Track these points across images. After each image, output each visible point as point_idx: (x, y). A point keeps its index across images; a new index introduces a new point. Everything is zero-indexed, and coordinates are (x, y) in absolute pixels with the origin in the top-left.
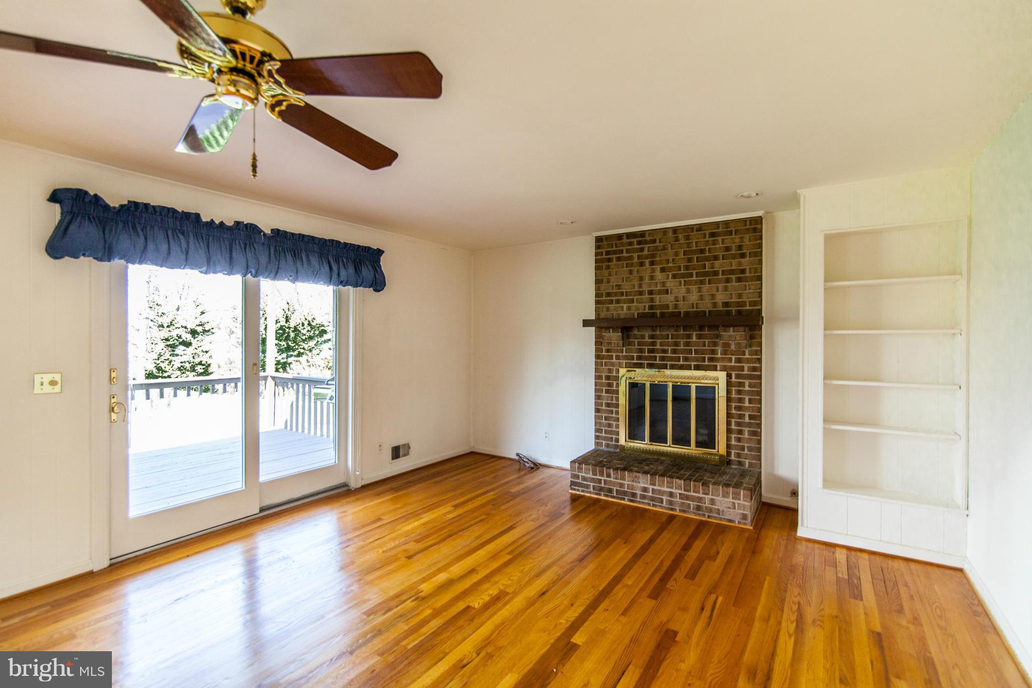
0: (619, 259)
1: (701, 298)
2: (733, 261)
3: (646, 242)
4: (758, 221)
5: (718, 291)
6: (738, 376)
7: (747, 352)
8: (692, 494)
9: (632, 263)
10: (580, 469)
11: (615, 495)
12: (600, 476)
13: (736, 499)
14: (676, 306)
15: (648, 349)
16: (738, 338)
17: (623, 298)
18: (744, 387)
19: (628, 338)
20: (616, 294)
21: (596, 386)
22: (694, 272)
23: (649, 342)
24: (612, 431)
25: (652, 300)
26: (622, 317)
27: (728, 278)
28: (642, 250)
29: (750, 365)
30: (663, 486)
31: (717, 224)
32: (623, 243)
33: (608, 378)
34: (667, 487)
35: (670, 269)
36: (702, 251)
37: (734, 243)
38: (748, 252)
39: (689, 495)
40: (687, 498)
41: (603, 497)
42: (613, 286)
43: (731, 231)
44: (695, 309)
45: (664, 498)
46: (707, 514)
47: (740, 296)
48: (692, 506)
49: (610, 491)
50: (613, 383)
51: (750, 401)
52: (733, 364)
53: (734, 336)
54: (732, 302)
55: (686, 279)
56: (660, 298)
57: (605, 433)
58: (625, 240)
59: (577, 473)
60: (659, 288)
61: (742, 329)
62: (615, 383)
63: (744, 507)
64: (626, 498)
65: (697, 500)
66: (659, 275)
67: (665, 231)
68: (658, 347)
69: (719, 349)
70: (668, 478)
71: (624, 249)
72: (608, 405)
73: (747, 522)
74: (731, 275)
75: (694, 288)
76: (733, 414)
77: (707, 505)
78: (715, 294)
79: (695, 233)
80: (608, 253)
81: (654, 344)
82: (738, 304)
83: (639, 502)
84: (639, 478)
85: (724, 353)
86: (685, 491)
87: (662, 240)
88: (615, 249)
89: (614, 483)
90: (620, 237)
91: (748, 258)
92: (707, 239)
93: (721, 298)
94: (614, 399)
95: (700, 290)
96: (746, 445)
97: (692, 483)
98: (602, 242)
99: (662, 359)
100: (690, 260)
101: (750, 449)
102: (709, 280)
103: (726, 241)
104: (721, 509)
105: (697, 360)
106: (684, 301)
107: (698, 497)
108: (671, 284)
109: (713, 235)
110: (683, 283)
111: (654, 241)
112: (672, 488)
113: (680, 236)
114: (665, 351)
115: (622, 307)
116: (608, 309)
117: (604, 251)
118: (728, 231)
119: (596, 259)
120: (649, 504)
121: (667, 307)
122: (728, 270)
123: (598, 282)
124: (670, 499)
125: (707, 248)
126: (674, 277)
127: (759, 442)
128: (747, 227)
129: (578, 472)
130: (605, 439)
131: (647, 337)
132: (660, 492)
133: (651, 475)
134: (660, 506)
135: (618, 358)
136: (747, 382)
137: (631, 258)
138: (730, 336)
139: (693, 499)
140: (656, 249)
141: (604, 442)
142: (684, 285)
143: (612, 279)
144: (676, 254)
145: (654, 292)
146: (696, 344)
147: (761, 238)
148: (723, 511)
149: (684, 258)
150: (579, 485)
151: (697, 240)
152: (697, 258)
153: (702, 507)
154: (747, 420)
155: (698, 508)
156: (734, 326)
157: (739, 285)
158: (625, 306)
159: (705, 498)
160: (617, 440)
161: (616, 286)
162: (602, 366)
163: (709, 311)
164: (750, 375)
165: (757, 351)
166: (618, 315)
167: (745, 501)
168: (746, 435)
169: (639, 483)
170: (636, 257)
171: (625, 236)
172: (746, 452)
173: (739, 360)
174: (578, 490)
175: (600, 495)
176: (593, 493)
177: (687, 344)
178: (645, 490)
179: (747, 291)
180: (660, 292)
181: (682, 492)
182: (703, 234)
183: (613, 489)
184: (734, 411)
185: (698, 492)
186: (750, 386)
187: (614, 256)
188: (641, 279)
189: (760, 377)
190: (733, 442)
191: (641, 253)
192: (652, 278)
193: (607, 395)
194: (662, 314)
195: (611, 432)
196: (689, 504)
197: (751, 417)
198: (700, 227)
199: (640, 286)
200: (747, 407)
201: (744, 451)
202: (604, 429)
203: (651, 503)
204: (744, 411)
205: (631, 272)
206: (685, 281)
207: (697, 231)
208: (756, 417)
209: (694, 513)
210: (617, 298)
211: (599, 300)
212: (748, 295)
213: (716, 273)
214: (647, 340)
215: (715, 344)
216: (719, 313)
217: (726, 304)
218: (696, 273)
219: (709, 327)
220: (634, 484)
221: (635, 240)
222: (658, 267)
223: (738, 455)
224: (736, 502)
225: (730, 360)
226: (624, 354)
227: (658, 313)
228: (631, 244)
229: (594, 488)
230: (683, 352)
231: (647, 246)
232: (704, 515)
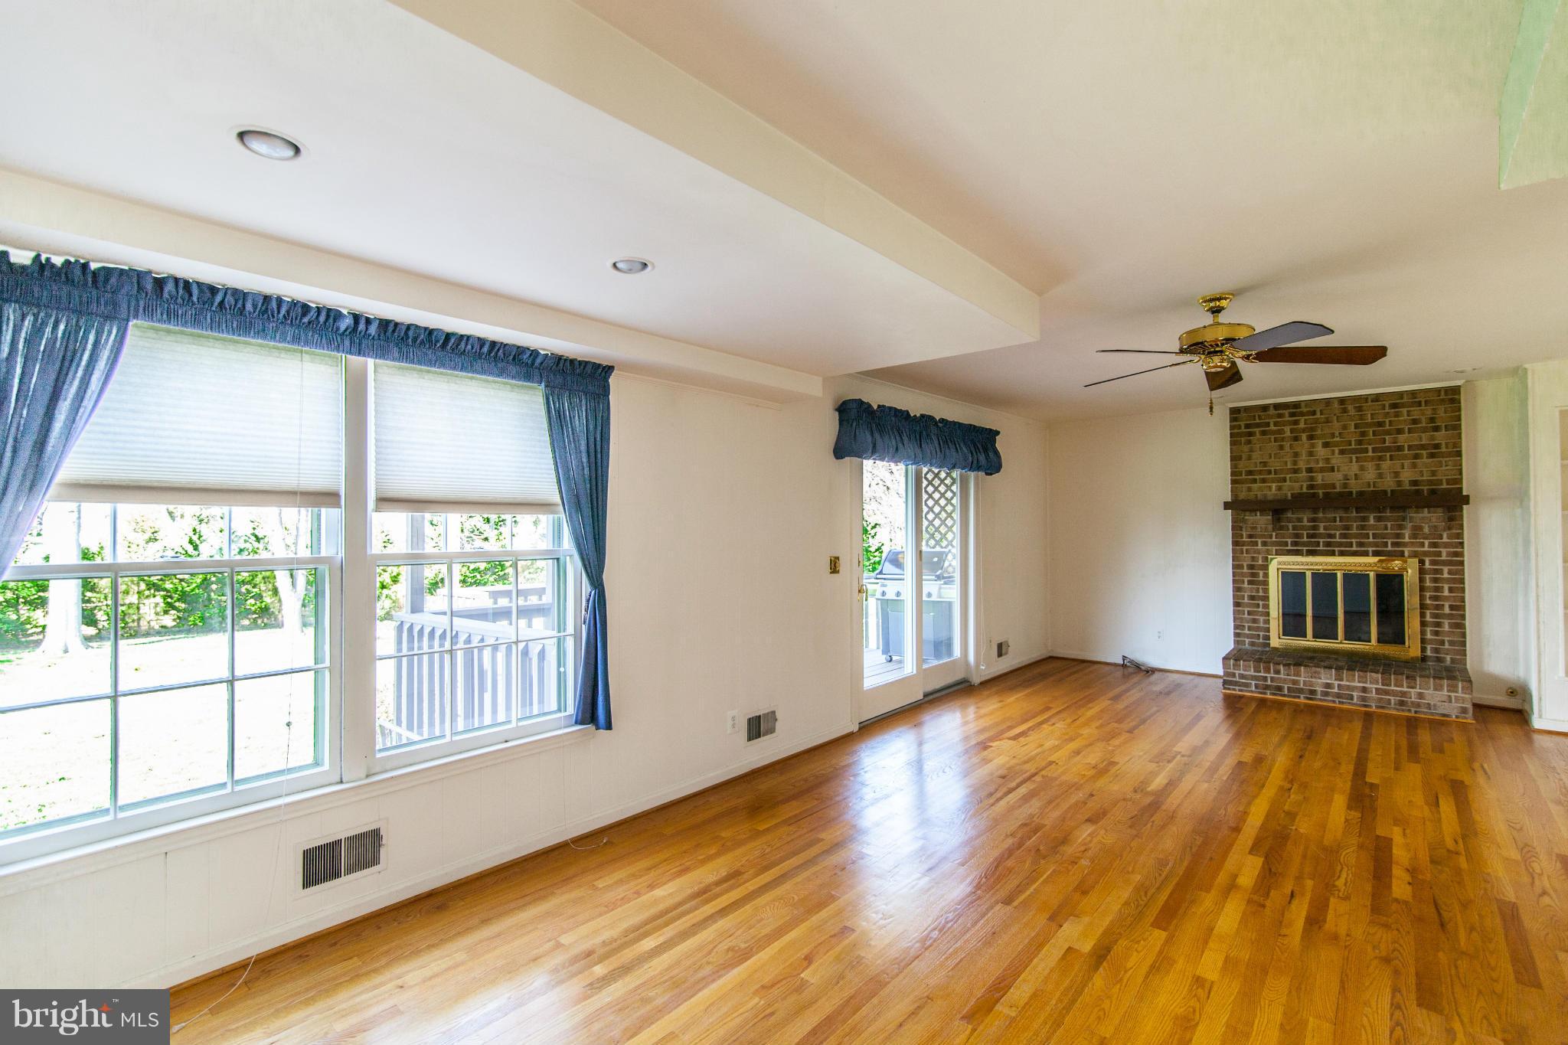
0: (1264, 433)
1: (1380, 476)
2: (1423, 435)
3: (1302, 414)
4: (1455, 391)
5: (1403, 468)
6: (1433, 563)
7: (1445, 536)
8: (1393, 688)
9: (1283, 438)
10: (1236, 666)
11: (1286, 693)
12: (1264, 673)
13: (1453, 691)
14: (1345, 485)
15: (1307, 534)
16: (1434, 520)
17: (1270, 476)
18: (1443, 575)
19: (1279, 522)
20: (1260, 472)
21: (1234, 576)
22: (1370, 447)
23: (1308, 526)
24: (1258, 627)
25: (1312, 479)
26: (1270, 498)
27: (1417, 454)
28: (1296, 423)
29: (1448, 550)
30: (1354, 681)
31: (1401, 394)
32: (1269, 415)
33: (1251, 567)
34: (1359, 682)
35: (1336, 444)
36: (1380, 424)
37: (1423, 414)
38: (1444, 424)
39: (1389, 690)
40: (1387, 693)
41: (1269, 696)
42: (1256, 463)
43: (1420, 402)
44: (1372, 489)
45: (1355, 694)
46: (1413, 710)
47: (1434, 473)
48: (1393, 701)
49: (1280, 689)
50: (1259, 573)
51: (1451, 590)
52: (1426, 549)
53: (1430, 518)
54: (1423, 481)
55: (1358, 455)
56: (1323, 476)
57: (1249, 630)
58: (1272, 411)
59: (1232, 671)
60: (1321, 465)
61: (1440, 510)
62: (1261, 573)
63: (1464, 700)
64: (1302, 696)
65: (1400, 695)
66: (1321, 451)
67: (1328, 402)
68: (1322, 531)
69: (1407, 533)
70: (1360, 673)
71: (1272, 422)
72: (1252, 598)
73: (1467, 716)
74: (1421, 450)
75: (1370, 465)
76: (1427, 604)
77: (1413, 700)
78: (1399, 472)
79: (1370, 403)
80: (1247, 426)
81: (1315, 528)
82: (1430, 482)
83: (1320, 700)
84: (1319, 673)
85: (1414, 536)
86: (1383, 685)
87: (1324, 412)
88: (1258, 421)
89: (1285, 680)
90: (1265, 408)
91: (1443, 432)
92: (1386, 411)
93: (1407, 475)
94: (1261, 591)
95: (1378, 467)
96: (1446, 639)
97: (1393, 677)
98: (1239, 413)
99: (1328, 544)
100: (1363, 434)
101: (1451, 643)
102: (1391, 456)
103: (1412, 413)
104: (1432, 703)
105: (1376, 545)
106: (1356, 479)
107: (1401, 692)
108: (1337, 460)
109: (1394, 406)
110: (1354, 459)
111: (1314, 413)
112: (1366, 682)
113: (1350, 407)
114: (1331, 536)
115: (1270, 488)
116: (1250, 489)
117: (1242, 424)
118: (1415, 402)
119: (1231, 433)
120: (1334, 702)
121: (1333, 486)
122: (1417, 445)
123: (1235, 459)
124: (1363, 694)
125: (1387, 421)
126: (1342, 452)
127: (1464, 635)
128: (1441, 397)
129: (1234, 669)
130: (1248, 636)
131: (1305, 520)
132: (1348, 688)
133: (1336, 669)
134: (1349, 703)
135: (1264, 544)
136: (1446, 569)
137: (1280, 432)
138: (1423, 518)
139: (1394, 693)
140: (1317, 421)
141: (1247, 640)
142: (1356, 462)
143: (1255, 455)
144: (1345, 427)
145: (1315, 470)
146: (1373, 527)
147: (1459, 410)
148: (1435, 705)
149: (1355, 432)
150: (1236, 683)
151: (1373, 412)
152: (1373, 431)
153: (1407, 702)
154: (1447, 610)
155: (1402, 703)
156: (1428, 507)
157: (1432, 462)
158: (1274, 486)
159: (1410, 692)
160: (1268, 638)
161: (1261, 463)
162: (1243, 553)
163: (1392, 491)
164: (1451, 561)
165: (1458, 534)
166: (1265, 495)
167: (1466, 693)
168: (1446, 628)
169: (1321, 679)
170: (1289, 430)
171: (1272, 406)
172: (1447, 646)
173: (1434, 545)
174: (1234, 690)
175: (1265, 693)
176: (1255, 692)
177: (1363, 527)
178: (1328, 686)
179: (1444, 468)
180: (1322, 470)
181: (1380, 686)
182: (1381, 405)
183: (1284, 687)
184: (1428, 602)
185: (1402, 686)
186: (1449, 573)
187: (1257, 430)
188: (1296, 455)
189: (1462, 563)
190: (1429, 636)
191: (1295, 427)
192: (1311, 454)
193: (1250, 586)
194: (1326, 494)
195: (1258, 629)
196: (1389, 699)
197: (1452, 607)
198: (1377, 398)
199: (1295, 463)
200: (1446, 596)
201: (1444, 645)
202: (1246, 625)
203: (1337, 700)
204: (1443, 601)
205: (1281, 448)
206: (1357, 457)
207: (1372, 401)
208: (1459, 608)
209: (1395, 709)
210: (1262, 477)
211: (1236, 480)
212: (1444, 472)
213: (1400, 448)
214: (1305, 523)
215: (1401, 527)
216: (1405, 493)
217: (1415, 483)
218: (1373, 448)
219: (1391, 508)
220: (1313, 680)
221: (1286, 412)
222: (1319, 443)
223: (1437, 651)
224: (1453, 695)
225: (1423, 545)
226: (1274, 539)
227: (1321, 494)
228: (1280, 416)
229: (1257, 686)
230: (1356, 536)
231: (1303, 419)
232: (1409, 711)
